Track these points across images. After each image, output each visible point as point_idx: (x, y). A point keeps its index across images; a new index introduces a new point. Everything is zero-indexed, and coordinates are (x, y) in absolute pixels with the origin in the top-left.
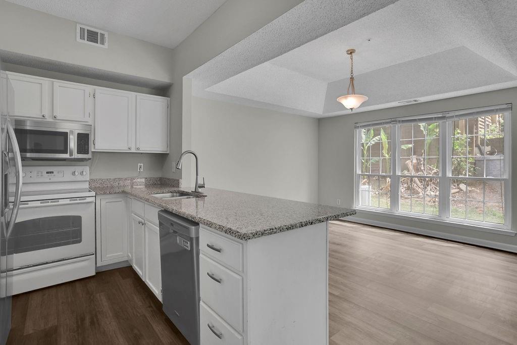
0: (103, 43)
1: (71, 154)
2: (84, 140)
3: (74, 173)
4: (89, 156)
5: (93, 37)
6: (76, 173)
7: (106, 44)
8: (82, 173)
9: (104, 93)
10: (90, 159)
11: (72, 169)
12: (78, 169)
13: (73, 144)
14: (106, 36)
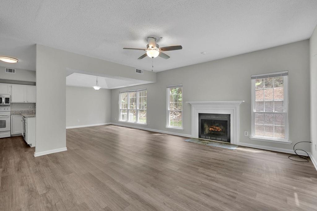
0: (14, 72)
1: (3, 103)
2: (7, 100)
3: (5, 109)
4: (9, 104)
5: (10, 71)
6: (6, 109)
7: (15, 72)
8: (8, 109)
9: (14, 86)
10: (10, 105)
11: (4, 108)
12: (6, 108)
13: (3, 100)
14: (15, 70)
